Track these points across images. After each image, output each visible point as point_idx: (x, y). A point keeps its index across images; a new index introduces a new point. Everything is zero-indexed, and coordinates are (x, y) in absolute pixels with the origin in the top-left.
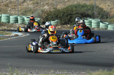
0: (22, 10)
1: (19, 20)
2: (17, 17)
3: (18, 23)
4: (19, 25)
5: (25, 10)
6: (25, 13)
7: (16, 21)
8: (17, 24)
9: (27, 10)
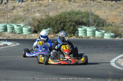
0: (11, 17)
1: (8, 28)
2: (6, 25)
3: (7, 31)
4: (8, 33)
5: (15, 18)
6: (15, 21)
7: (5, 29)
8: (6, 33)
9: (17, 18)
